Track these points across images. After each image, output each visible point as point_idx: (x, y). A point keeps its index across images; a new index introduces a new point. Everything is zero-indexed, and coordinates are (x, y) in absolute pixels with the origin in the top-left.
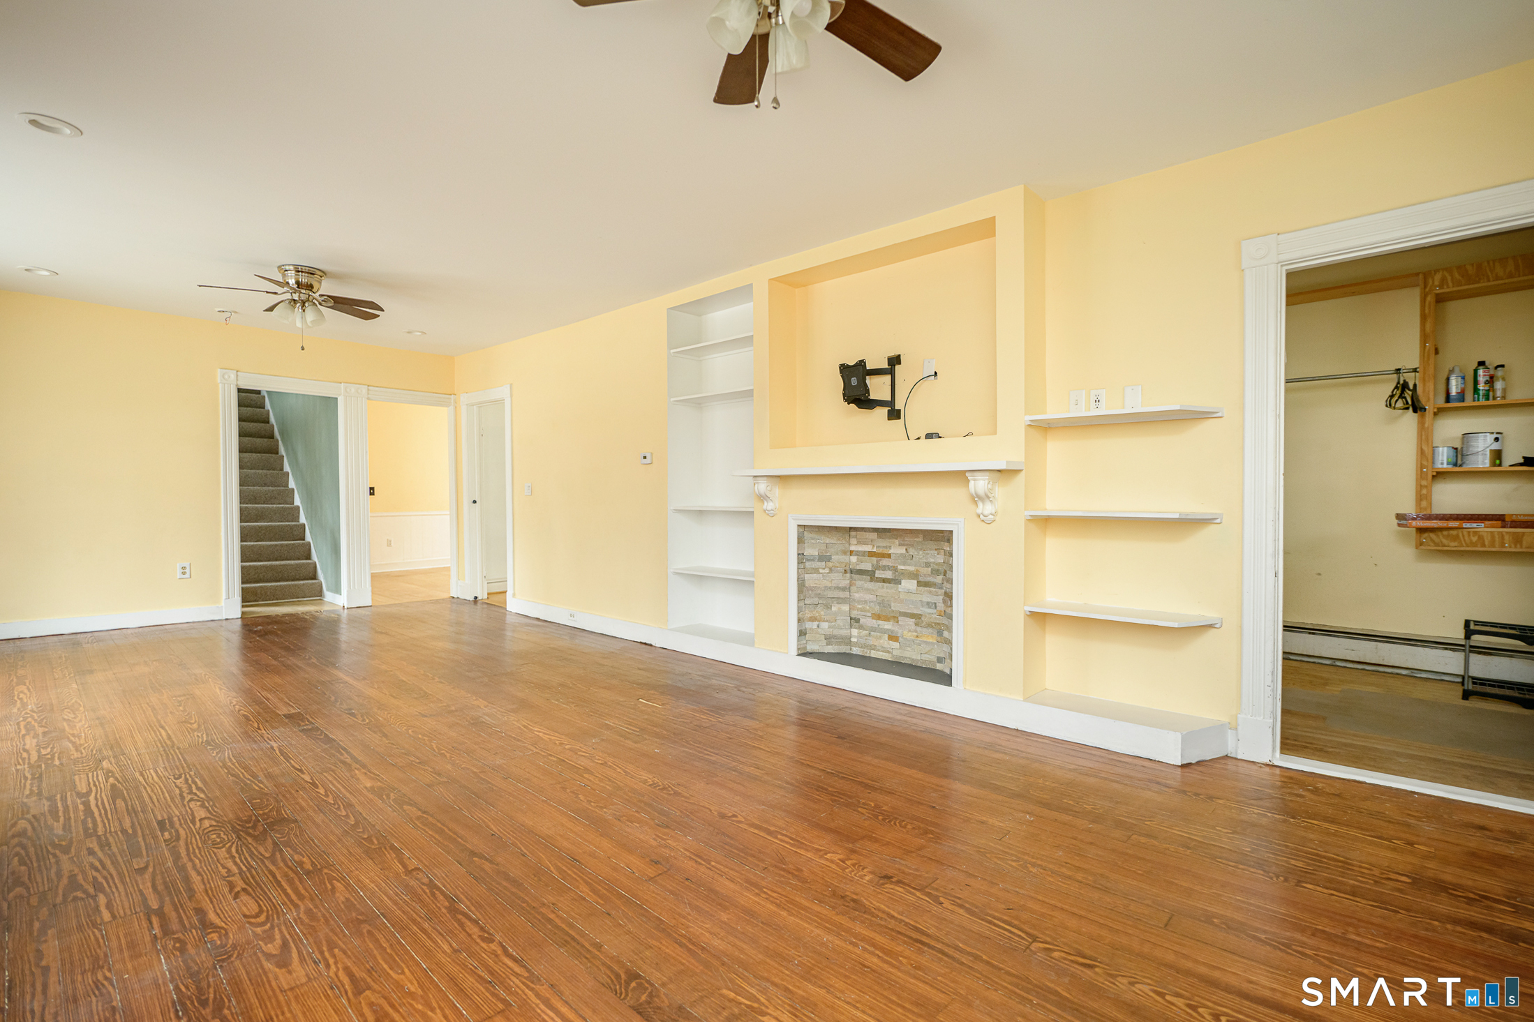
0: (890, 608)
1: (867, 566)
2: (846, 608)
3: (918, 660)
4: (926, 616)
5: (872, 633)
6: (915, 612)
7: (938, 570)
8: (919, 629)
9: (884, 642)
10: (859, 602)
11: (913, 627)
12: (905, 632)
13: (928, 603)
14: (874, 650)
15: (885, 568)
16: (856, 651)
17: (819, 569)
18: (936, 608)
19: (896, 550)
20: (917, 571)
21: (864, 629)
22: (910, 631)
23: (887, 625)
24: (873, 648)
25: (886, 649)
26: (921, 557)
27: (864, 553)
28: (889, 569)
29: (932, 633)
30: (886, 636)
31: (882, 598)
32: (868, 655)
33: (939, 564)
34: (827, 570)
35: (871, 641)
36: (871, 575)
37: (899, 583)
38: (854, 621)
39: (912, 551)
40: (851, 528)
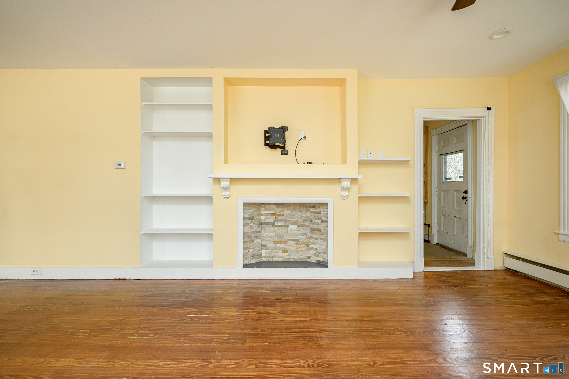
0: (283, 238)
1: (271, 220)
2: (259, 241)
3: (298, 259)
4: (301, 240)
5: (273, 251)
6: (296, 238)
7: (307, 220)
8: (297, 245)
9: (280, 254)
10: (266, 237)
11: (295, 245)
12: (291, 248)
13: (302, 234)
14: (274, 258)
15: (280, 221)
16: (264, 260)
17: (249, 223)
18: (306, 235)
19: (286, 212)
20: (297, 220)
21: (269, 249)
22: (293, 247)
23: (282, 246)
24: (275, 257)
25: (280, 256)
26: (299, 214)
27: (269, 215)
28: (282, 221)
29: (304, 247)
30: (281, 251)
31: (279, 234)
32: (271, 261)
33: (308, 217)
34: (252, 224)
35: (272, 254)
36: (273, 224)
37: (287, 226)
38: (264, 246)
39: (294, 212)
40: (262, 203)
